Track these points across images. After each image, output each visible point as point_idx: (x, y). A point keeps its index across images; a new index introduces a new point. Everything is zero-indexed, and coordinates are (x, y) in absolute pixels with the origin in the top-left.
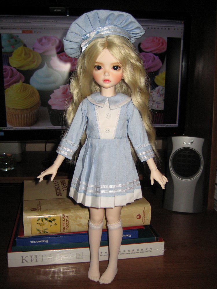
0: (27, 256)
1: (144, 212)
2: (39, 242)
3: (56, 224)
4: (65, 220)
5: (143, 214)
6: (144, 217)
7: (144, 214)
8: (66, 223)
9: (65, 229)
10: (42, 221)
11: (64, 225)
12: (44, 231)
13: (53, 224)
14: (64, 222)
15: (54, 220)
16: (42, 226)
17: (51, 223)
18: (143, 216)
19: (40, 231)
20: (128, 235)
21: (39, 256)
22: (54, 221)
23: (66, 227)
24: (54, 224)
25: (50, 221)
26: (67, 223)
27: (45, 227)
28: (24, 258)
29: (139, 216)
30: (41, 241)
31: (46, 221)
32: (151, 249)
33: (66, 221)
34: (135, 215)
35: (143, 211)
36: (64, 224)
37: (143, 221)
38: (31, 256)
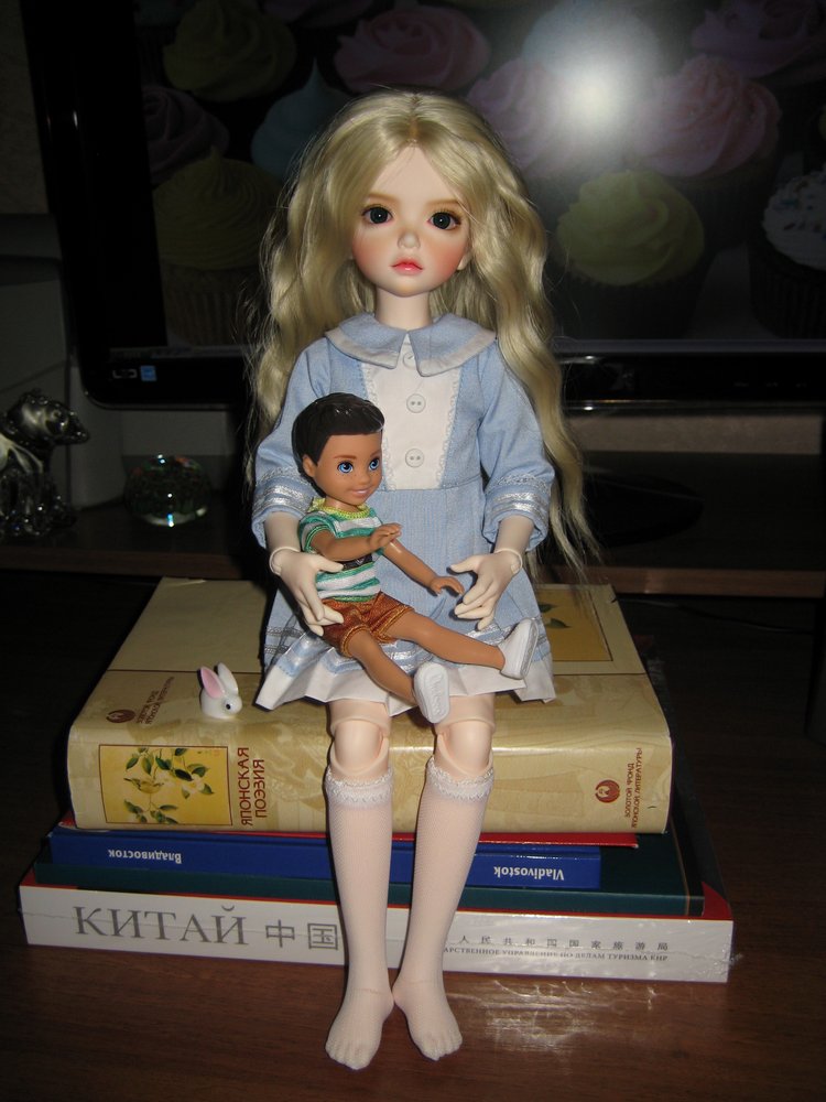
0: (98, 910)
1: (634, 772)
2: (145, 855)
3: (208, 790)
4: (251, 774)
5: (629, 782)
6: (634, 794)
7: (633, 780)
8: (252, 789)
9: (253, 815)
10: (149, 771)
11: (244, 799)
12: (160, 815)
13: (194, 786)
14: (244, 783)
15: (200, 771)
16: (148, 792)
17: (184, 784)
18: (629, 791)
19: (141, 811)
20: (549, 872)
21: (146, 913)
22: (201, 776)
23: (253, 808)
24: (202, 787)
25: (182, 775)
26: (259, 791)
27: (160, 798)
28: (84, 916)
29: (606, 788)
30: (151, 856)
31: (166, 773)
32: (663, 946)
33: (252, 781)
34: (589, 782)
35: (631, 766)
36: (244, 791)
37: (628, 815)
38: (114, 913)
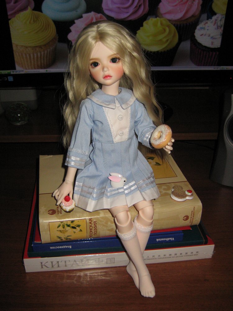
0: (47, 262)
1: (193, 213)
2: (61, 247)
3: (81, 230)
4: (93, 225)
5: (191, 215)
6: (192, 218)
7: (192, 215)
8: (93, 229)
9: (93, 235)
10: (64, 228)
11: (91, 231)
12: (67, 238)
13: (77, 230)
14: (91, 228)
15: (79, 226)
16: (64, 233)
17: (74, 230)
18: (191, 217)
19: (61, 238)
20: (170, 239)
21: (61, 261)
22: (79, 227)
23: (93, 233)
24: (79, 230)
25: (74, 228)
26: (95, 229)
27: (67, 234)
28: (43, 264)
29: (186, 217)
30: (63, 247)
31: (69, 228)
32: (197, 252)
33: (93, 227)
34: (182, 216)
35: (192, 211)
36: (91, 229)
37: (190, 223)
38: (52, 262)
